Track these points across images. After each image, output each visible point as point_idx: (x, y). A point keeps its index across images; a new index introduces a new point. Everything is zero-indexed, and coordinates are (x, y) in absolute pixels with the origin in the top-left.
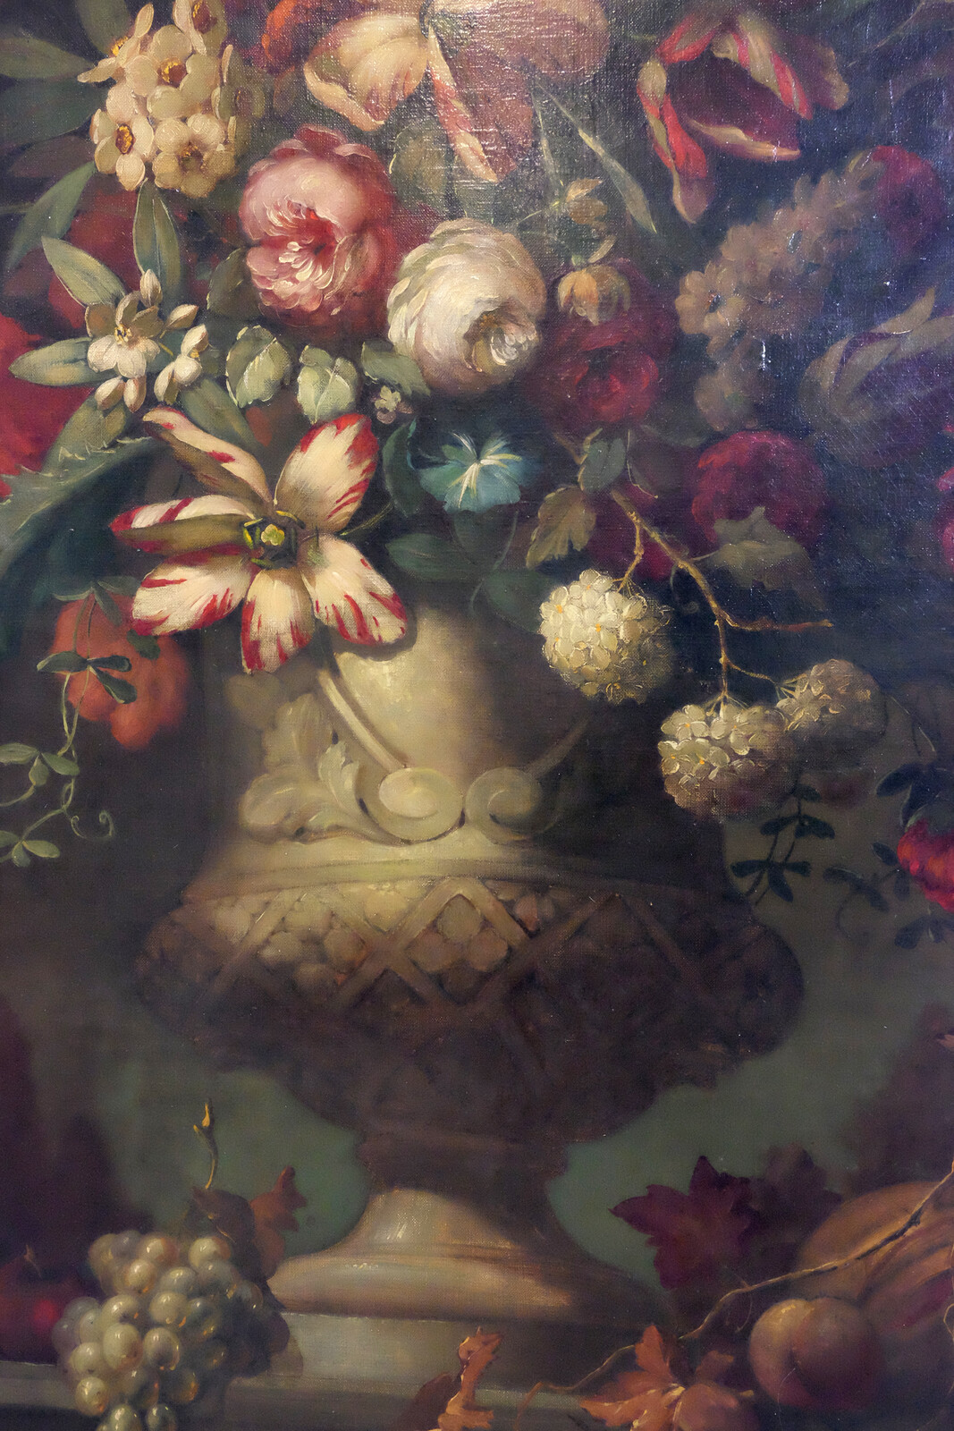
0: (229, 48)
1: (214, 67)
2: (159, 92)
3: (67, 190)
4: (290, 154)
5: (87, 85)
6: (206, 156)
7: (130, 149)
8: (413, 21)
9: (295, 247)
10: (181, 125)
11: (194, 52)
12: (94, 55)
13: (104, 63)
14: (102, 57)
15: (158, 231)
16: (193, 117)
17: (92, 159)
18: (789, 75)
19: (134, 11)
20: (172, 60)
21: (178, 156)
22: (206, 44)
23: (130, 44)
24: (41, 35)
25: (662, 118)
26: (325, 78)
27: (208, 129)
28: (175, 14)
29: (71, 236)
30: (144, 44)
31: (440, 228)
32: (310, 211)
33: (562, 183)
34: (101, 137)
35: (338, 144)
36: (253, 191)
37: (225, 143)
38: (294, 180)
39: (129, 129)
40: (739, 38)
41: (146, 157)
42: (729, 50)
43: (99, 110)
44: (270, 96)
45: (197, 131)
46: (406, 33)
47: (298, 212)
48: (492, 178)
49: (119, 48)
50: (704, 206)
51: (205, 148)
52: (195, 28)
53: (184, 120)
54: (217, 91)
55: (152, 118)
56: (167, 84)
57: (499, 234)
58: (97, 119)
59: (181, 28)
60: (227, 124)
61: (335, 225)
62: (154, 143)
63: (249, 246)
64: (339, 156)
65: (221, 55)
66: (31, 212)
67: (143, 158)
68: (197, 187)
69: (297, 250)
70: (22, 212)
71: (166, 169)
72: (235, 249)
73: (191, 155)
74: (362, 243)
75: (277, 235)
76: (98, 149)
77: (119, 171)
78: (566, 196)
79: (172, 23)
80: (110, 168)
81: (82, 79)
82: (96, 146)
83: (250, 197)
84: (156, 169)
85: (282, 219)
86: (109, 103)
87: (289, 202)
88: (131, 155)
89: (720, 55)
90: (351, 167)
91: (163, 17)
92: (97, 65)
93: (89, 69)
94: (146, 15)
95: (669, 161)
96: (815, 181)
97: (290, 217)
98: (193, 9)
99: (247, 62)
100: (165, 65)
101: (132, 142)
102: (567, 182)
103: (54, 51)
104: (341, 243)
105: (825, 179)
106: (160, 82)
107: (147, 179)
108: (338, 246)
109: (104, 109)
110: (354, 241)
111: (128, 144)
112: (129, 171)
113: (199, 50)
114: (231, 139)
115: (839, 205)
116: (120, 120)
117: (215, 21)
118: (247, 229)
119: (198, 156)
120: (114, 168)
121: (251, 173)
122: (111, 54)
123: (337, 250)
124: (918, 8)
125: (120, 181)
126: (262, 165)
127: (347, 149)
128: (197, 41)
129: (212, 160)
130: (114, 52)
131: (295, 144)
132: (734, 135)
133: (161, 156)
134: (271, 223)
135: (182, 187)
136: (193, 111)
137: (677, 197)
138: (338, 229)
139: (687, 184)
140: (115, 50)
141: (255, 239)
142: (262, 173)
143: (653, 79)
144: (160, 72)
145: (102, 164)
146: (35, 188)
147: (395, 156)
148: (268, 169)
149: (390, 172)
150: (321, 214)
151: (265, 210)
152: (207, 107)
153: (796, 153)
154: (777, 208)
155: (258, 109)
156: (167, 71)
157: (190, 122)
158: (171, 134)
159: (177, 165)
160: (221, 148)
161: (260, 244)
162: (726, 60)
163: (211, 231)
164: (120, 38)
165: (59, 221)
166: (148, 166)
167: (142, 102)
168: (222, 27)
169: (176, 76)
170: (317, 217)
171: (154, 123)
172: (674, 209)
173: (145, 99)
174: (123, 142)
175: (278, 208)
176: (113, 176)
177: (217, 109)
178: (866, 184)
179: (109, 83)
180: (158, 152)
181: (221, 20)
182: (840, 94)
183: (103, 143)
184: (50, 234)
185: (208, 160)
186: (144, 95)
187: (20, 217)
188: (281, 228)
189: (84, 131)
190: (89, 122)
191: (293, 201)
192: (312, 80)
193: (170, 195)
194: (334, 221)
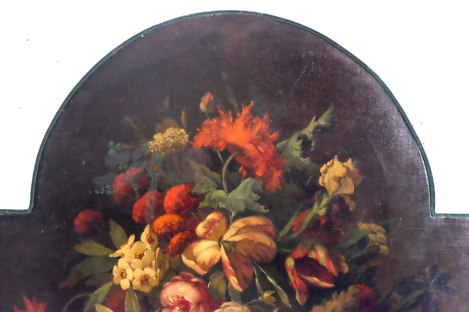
0: (158, 249)
1: (153, 254)
2: (135, 260)
3: (104, 289)
4: (177, 281)
5: (112, 258)
6: (150, 280)
7: (125, 277)
8: (216, 243)
9: (177, 308)
10: (142, 271)
11: (147, 249)
12: (115, 249)
13: (118, 252)
14: (117, 250)
15: (133, 302)
16: (146, 268)
17: (113, 280)
18: (331, 262)
19: (128, 236)
20: (140, 251)
21: (141, 280)
22: (151, 247)
23: (127, 246)
24: (98, 242)
25: (293, 274)
26: (188, 258)
27: (151, 272)
28: (141, 238)
29: (104, 303)
30: (131, 246)
31: (224, 304)
32: (183, 298)
33: (262, 292)
34: (116, 273)
35: (192, 278)
36: (164, 291)
37: (156, 277)
38: (178, 288)
39: (125, 272)
40: (316, 252)
41: (130, 280)
42: (313, 255)
43: (116, 266)
44: (170, 263)
45: (147, 273)
46: (215, 246)
47: (179, 298)
48: (241, 290)
49: (123, 247)
50: (305, 300)
51: (149, 278)
52: (148, 242)
53: (143, 269)
54: (154, 261)
55: (133, 268)
56: (138, 258)
57: (243, 307)
58: (115, 268)
59: (143, 242)
60: (157, 271)
61: (191, 302)
62: (133, 276)
63: (163, 308)
64: (192, 282)
65: (155, 250)
66: (92, 296)
67: (129, 280)
68: (146, 289)
69: (178, 309)
70: (89, 296)
71: (137, 284)
72: (158, 308)
73: (145, 280)
74: (199, 308)
75: (172, 305)
76: (115, 277)
77: (121, 284)
78: (263, 296)
79: (140, 240)
80: (119, 283)
81: (111, 256)
82: (114, 276)
83: (163, 293)
84: (134, 283)
85: (174, 300)
86: (119, 263)
87: (176, 295)
88: (126, 279)
89: (310, 257)
90: (196, 285)
91: (138, 239)
92: (115, 252)
93: (113, 253)
94: (132, 238)
95: (295, 286)
96: (339, 293)
97: (176, 299)
98: (147, 237)
99: (164, 253)
100: (138, 252)
101: (126, 275)
102: (264, 292)
103: (102, 247)
104: (192, 308)
105: (342, 293)
106: (136, 258)
107: (130, 287)
108: (191, 309)
109: (117, 265)
110: (197, 307)
111: (125, 276)
112: (125, 284)
113: (149, 249)
114: (158, 275)
115: (346, 301)
116: (122, 269)
117: (154, 241)
118: (162, 303)
119: (147, 280)
120: (120, 283)
121: (164, 286)
122: (120, 249)
123: (191, 310)
124: (368, 246)
125: (122, 287)
126: (167, 284)
127: (195, 280)
128: (148, 246)
129: (152, 282)
130: (121, 248)
131: (178, 277)
132: (315, 280)
133: (135, 280)
134: (170, 301)
135: (142, 289)
136: (146, 267)
137: (298, 297)
138: (192, 304)
139: (300, 293)
140: (122, 248)
141: (165, 306)
142: (168, 286)
143: (290, 263)
144: (136, 255)
145: (116, 281)
146: (93, 288)
147: (210, 282)
148: (170, 284)
149: (208, 287)
150: (186, 299)
151: (168, 297)
152: (150, 266)
153: (333, 285)
154: (327, 301)
155: (167, 267)
156: (138, 254)
157: (145, 270)
158: (139, 273)
159: (140, 283)
160: (154, 278)
161: (166, 307)
162: (312, 258)
163: (150, 303)
164: (124, 244)
165: (101, 298)
166: (131, 283)
167: (130, 263)
168: (156, 243)
169: (141, 256)
170: (185, 299)
171: (133, 270)
172: (296, 301)
173: (131, 263)
174: (123, 275)
175: (172, 297)
176: (119, 286)
177: (154, 266)
178: (354, 295)
179: (119, 257)
180: (134, 278)
181: (156, 240)
182: (346, 269)
183: (117, 275)
184: (98, 303)
185: (150, 282)
186: (130, 261)
187: (89, 297)
188: (173, 303)
189: (111, 271)
190: (112, 269)
191: (177, 295)
192: (184, 259)
193: (138, 292)
194: (190, 301)
